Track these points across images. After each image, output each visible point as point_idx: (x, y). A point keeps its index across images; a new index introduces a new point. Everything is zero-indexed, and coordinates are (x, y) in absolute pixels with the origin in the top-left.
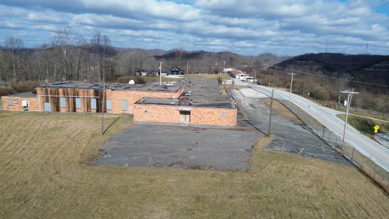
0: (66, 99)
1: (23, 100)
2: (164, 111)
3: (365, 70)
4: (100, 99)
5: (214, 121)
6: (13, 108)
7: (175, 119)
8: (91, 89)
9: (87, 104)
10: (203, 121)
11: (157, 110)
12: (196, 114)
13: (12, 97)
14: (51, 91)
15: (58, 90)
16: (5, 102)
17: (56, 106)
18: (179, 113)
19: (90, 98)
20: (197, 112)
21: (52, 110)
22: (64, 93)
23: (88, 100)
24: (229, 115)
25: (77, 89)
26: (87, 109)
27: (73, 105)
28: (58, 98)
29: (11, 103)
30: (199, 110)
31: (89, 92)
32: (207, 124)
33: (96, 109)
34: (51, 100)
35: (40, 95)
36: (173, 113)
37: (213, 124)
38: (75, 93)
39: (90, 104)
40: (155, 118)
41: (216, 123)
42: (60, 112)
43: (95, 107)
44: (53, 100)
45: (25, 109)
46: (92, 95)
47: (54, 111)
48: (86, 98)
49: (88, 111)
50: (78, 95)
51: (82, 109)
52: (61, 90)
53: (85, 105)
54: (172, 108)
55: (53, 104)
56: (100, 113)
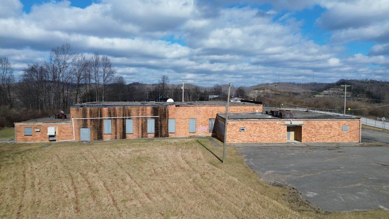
0: (113, 121)
1: (48, 126)
2: (267, 128)
3: (316, 96)
4: (161, 119)
5: (333, 137)
6: (32, 139)
7: (281, 138)
8: (147, 106)
9: (142, 126)
10: (319, 138)
11: (257, 127)
12: (309, 129)
13: (31, 124)
14: (91, 112)
15: (101, 110)
16: (19, 132)
17: (98, 133)
18: (286, 129)
19: (146, 119)
20: (311, 126)
21: (91, 138)
22: (110, 114)
23: (144, 121)
24: (353, 128)
25: (129, 107)
26: (142, 133)
27: (122, 130)
28: (101, 121)
29: (28, 131)
30: (313, 124)
31: (146, 110)
32: (324, 141)
33: (154, 132)
34: (91, 124)
35: (76, 118)
36: (279, 129)
37: (332, 141)
38: (126, 113)
39: (146, 126)
40: (255, 138)
41: (335, 140)
42: (102, 141)
43: (153, 131)
44: (93, 124)
45: (51, 139)
46: (149, 114)
47: (94, 139)
48: (140, 119)
49: (143, 136)
50: (129, 115)
51: (135, 133)
52: (105, 110)
53: (139, 128)
54: (277, 123)
55: (94, 129)
56: (159, 138)
